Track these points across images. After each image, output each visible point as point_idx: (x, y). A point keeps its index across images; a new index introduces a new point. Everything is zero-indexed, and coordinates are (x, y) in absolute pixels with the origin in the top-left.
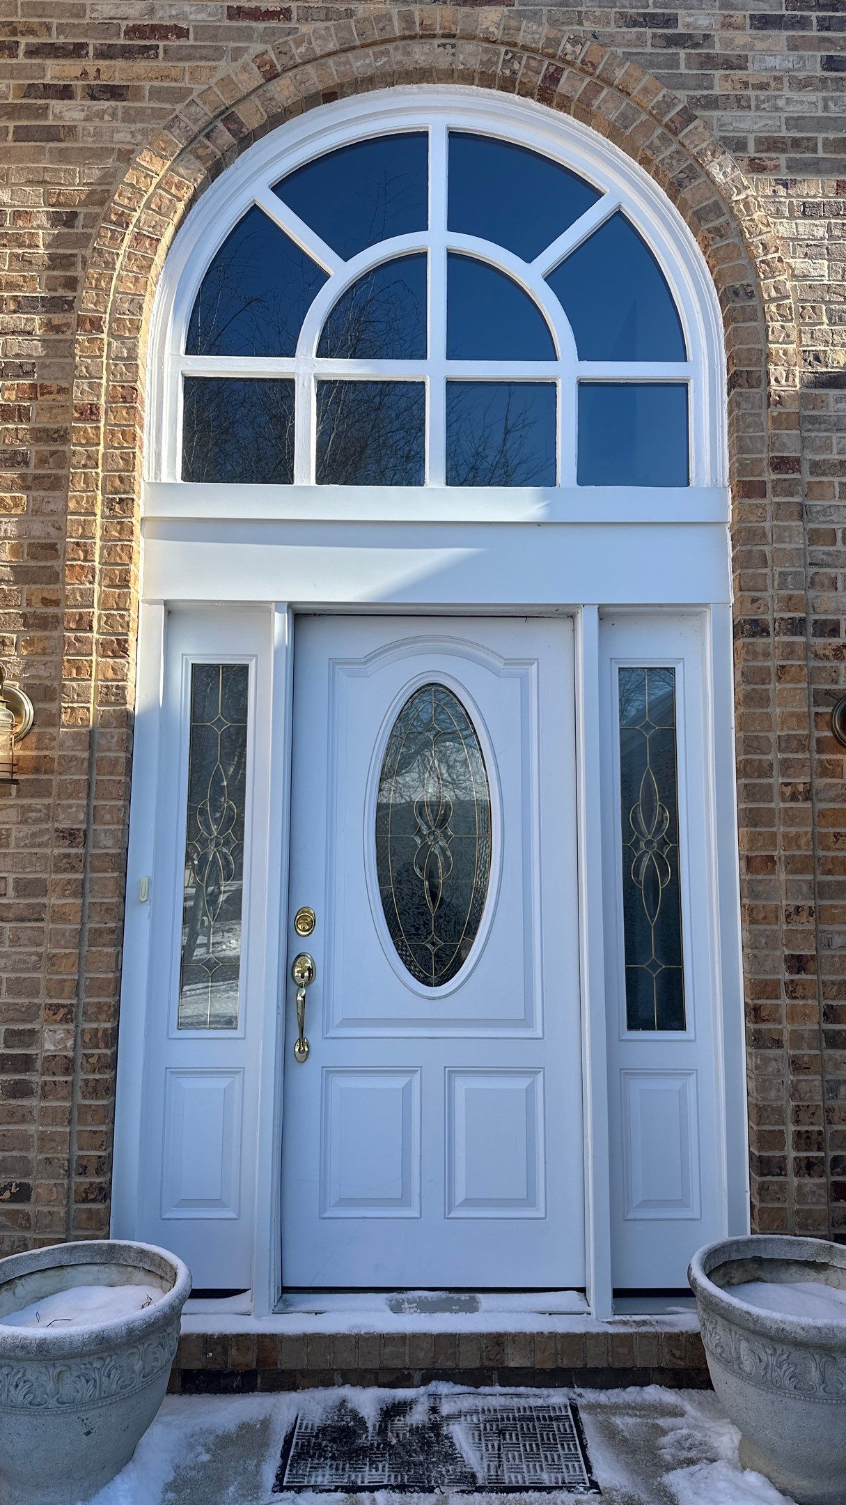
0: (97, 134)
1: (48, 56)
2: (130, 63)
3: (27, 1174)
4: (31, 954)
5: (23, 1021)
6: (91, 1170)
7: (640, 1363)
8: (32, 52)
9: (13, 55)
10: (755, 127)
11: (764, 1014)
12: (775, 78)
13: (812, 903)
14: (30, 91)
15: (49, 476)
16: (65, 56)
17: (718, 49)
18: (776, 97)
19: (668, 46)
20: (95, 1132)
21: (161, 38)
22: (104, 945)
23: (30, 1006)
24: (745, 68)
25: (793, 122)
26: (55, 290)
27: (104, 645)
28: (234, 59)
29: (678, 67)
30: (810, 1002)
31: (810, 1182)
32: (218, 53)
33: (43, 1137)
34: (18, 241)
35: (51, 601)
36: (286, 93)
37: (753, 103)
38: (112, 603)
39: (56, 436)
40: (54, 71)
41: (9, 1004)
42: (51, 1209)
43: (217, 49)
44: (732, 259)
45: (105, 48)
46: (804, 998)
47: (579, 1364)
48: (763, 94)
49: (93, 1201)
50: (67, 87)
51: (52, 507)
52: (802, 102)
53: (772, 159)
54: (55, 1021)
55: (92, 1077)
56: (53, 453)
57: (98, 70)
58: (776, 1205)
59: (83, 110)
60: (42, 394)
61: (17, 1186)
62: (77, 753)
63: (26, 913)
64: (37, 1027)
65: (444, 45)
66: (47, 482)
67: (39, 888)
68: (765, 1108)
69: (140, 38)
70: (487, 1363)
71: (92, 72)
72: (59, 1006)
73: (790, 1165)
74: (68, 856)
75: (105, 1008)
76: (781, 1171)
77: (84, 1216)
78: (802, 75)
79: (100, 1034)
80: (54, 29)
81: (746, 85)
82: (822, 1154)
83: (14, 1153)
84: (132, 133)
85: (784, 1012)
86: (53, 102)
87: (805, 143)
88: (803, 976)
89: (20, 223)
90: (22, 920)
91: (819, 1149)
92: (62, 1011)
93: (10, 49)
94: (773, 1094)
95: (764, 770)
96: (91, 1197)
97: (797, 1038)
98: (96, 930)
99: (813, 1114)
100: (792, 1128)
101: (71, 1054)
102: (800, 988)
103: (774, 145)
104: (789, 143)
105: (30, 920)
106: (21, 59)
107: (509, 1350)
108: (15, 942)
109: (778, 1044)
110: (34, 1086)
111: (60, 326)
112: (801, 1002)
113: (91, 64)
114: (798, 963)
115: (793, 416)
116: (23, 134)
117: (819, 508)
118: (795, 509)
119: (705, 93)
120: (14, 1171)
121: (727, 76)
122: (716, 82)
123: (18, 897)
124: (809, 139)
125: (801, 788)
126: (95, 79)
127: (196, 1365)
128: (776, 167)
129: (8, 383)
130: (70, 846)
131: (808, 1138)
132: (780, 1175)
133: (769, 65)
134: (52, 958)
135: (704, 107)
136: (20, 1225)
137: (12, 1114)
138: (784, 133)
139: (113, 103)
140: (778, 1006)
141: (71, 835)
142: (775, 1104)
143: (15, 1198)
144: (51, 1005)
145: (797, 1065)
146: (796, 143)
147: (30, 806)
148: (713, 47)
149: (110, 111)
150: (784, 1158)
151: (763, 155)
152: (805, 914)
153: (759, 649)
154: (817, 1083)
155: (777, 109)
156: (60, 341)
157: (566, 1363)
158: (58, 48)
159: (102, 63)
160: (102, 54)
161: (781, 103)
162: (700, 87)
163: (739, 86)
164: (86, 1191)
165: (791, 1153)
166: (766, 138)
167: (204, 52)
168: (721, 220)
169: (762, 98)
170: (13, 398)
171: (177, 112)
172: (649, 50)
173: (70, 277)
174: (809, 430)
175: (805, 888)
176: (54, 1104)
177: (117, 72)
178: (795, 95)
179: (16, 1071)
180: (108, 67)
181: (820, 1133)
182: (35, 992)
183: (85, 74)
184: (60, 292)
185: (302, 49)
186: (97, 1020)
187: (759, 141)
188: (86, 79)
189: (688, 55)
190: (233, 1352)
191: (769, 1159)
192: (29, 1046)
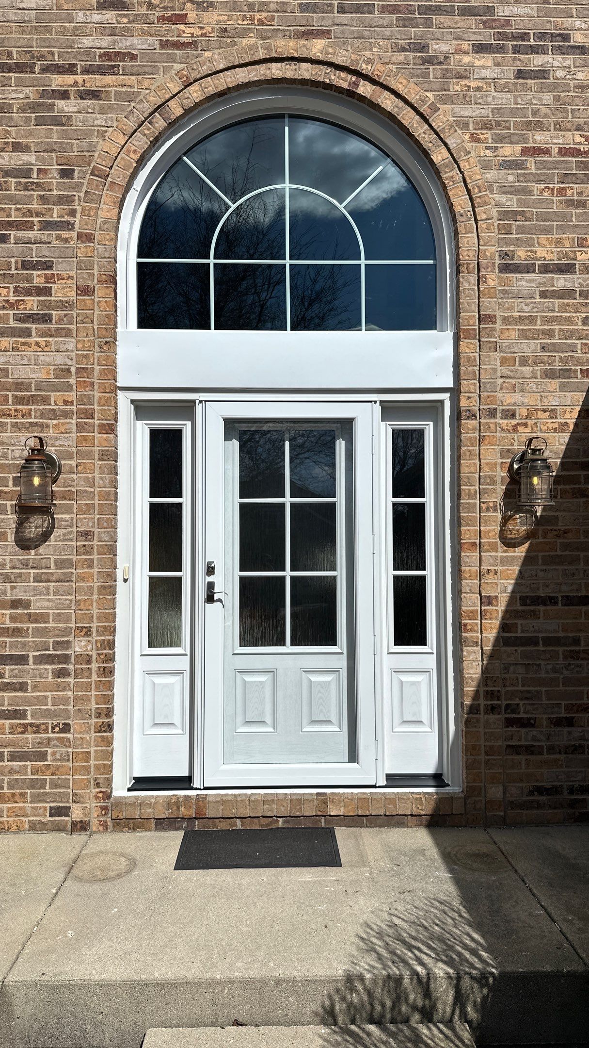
0: (85, 120)
1: (53, 72)
2: (103, 76)
3: (68, 718)
4: (67, 599)
5: (63, 636)
6: (103, 715)
7: (400, 811)
8: (44, 70)
9: (33, 72)
10: (474, 114)
12: (487, 83)
13: (496, 567)
14: (43, 94)
15: (64, 329)
16: (64, 72)
17: (453, 66)
18: (486, 96)
19: (423, 64)
20: (105, 695)
21: (120, 61)
22: (106, 595)
23: (66, 628)
24: (469, 78)
25: (495, 111)
26: (63, 217)
27: (101, 426)
28: (165, 74)
29: (429, 77)
32: (155, 70)
33: (76, 698)
34: (40, 187)
35: (68, 402)
36: (196, 94)
37: (473, 100)
38: (103, 401)
39: (67, 305)
40: (58, 81)
41: (55, 627)
42: (82, 736)
43: (155, 67)
44: (459, 196)
45: (88, 66)
47: (368, 813)
48: (479, 94)
49: (105, 731)
50: (65, 91)
51: (67, 347)
52: (502, 99)
53: (483, 134)
54: (81, 636)
55: (102, 665)
56: (66, 315)
57: (84, 81)
58: (474, 729)
59: (75, 106)
60: (58, 280)
61: (63, 724)
62: (87, 489)
63: (62, 577)
64: (71, 639)
65: (290, 64)
66: (63, 333)
67: (67, 564)
69: (109, 60)
70: (318, 813)
71: (80, 82)
72: (82, 628)
73: (482, 708)
74: (85, 546)
75: (108, 628)
76: (478, 711)
77: (100, 740)
78: (502, 82)
79: (106, 643)
80: (56, 54)
81: (469, 87)
83: (61, 707)
84: (105, 120)
85: (480, 626)
86: (56, 101)
87: (503, 124)
88: (490, 607)
89: (41, 176)
90: (61, 581)
92: (85, 630)
93: (31, 67)
94: (473, 670)
95: (472, 495)
96: (103, 729)
97: (486, 640)
99: (495, 681)
100: (483, 688)
101: (90, 653)
102: (488, 613)
103: (485, 125)
104: (494, 124)
105: (65, 581)
106: (38, 74)
107: (330, 805)
108: (56, 593)
109: (476, 643)
110: (70, 671)
111: (67, 238)
112: (489, 621)
113: (79, 78)
114: (487, 600)
115: (492, 290)
116: (40, 122)
117: (507, 344)
118: (492, 345)
119: (445, 93)
121: (458, 83)
122: (452, 86)
123: (57, 569)
124: (505, 121)
125: (491, 504)
126: (83, 86)
127: (163, 816)
128: (486, 138)
129: (39, 272)
130: (86, 541)
134: (77, 602)
135: (444, 102)
136: (65, 745)
138: (491, 118)
139: (94, 102)
141: (86, 534)
142: (474, 676)
143: (62, 731)
144: (78, 627)
146: (498, 124)
147: (62, 518)
148: (450, 64)
149: (92, 106)
151: (478, 132)
155: (487, 103)
156: (67, 248)
157: (360, 812)
158: (60, 67)
159: (86, 77)
160: (86, 71)
161: (490, 99)
162: (442, 89)
163: (464, 89)
165: (483, 702)
166: (480, 121)
167: (146, 69)
170: (42, 282)
171: (132, 108)
172: (412, 66)
173: (72, 209)
174: (502, 298)
175: (492, 559)
176: (82, 680)
177: (95, 81)
178: (498, 94)
179: (60, 663)
180: (89, 78)
181: (499, 691)
182: (68, 620)
183: (76, 82)
184: (67, 218)
185: (205, 67)
186: (104, 635)
187: (476, 123)
188: (77, 86)
189: (435, 69)
190: (182, 809)
192: (66, 649)
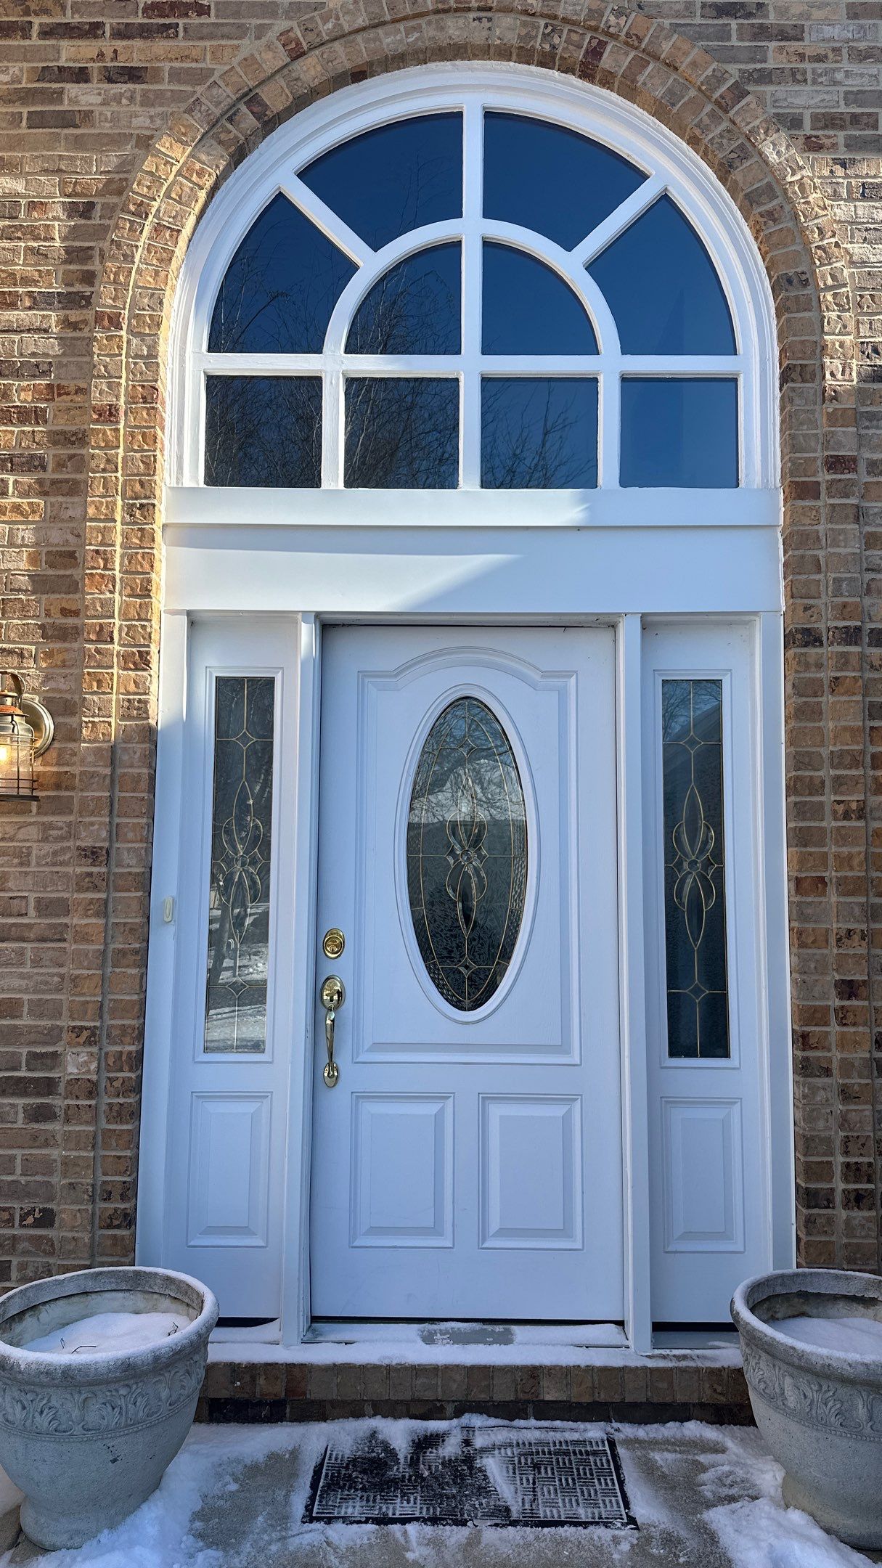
0: (115, 119)
1: (62, 37)
2: (148, 43)
3: (51, 1199)
4: (53, 975)
5: (45, 1043)
6: (116, 1195)
7: (680, 1398)
8: (47, 33)
9: (26, 36)
10: (812, 102)
11: (812, 1041)
12: (834, 49)
13: (864, 927)
14: (44, 74)
15: (67, 481)
16: (80, 37)
17: (772, 19)
18: (834, 70)
19: (719, 16)
20: (119, 1157)
21: (180, 16)
22: (128, 966)
23: (53, 1028)
24: (802, 39)
25: (851, 97)
26: (72, 285)
27: (126, 657)
28: (258, 38)
29: (729, 39)
30: (861, 1029)
31: (860, 1215)
32: (241, 32)
33: (66, 1162)
34: (32, 233)
35: (70, 611)
36: (313, 72)
37: (809, 77)
38: (133, 613)
39: (74, 438)
40: (70, 52)
41: (30, 1026)
42: (76, 1235)
43: (240, 26)
44: (785, 245)
45: (122, 27)
46: (854, 1024)
47: (617, 1398)
48: (820, 67)
49: (118, 1227)
50: (83, 70)
51: (70, 513)
52: (862, 75)
53: (829, 137)
54: (78, 1044)
55: (115, 1101)
56: (71, 457)
57: (115, 51)
58: (823, 1238)
59: (99, 94)
60: (59, 395)
61: (40, 1211)
62: (98, 769)
63: (48, 934)
64: (60, 1049)
65: (479, 19)
66: (65, 487)
67: (61, 907)
68: (812, 1139)
69: (160, 16)
70: (522, 1396)
71: (109, 53)
72: (82, 1028)
73: (838, 1198)
74: (90, 875)
75: (130, 1031)
76: (829, 1203)
77: (109, 1242)
78: (862, 45)
79: (124, 1058)
80: (69, 7)
81: (802, 57)
82: (871, 1186)
83: (38, 1178)
84: (151, 117)
85: (833, 1039)
86: (68, 86)
87: (865, 120)
88: (854, 1002)
89: (35, 214)
90: (44, 940)
91: (869, 1181)
92: (86, 1034)
93: (23, 30)
94: (821, 1124)
95: (816, 787)
96: (116, 1222)
97: (847, 1067)
98: (120, 951)
99: (863, 1145)
100: (841, 1159)
101: (94, 1078)
102: (850, 1015)
103: (831, 121)
104: (848, 119)
105: (52, 941)
106: (35, 41)
107: (545, 1383)
108: (37, 962)
109: (827, 1072)
110: (57, 1110)
111: (77, 323)
112: (852, 1029)
113: (107, 45)
114: (849, 989)
115: (850, 412)
116: (37, 121)
117: (876, 510)
118: (851, 512)
119: (758, 66)
120: (37, 1196)
121: (782, 48)
122: (770, 54)
123: (39, 916)
124: (869, 115)
125: (854, 806)
126: (112, 60)
127: (224, 1394)
128: (834, 145)
129: (24, 384)
130: (93, 865)
131: (858, 1169)
132: (829, 1207)
133: (827, 36)
134: (74, 979)
135: (758, 81)
136: (44, 1251)
137: (35, 1138)
138: (843, 109)
139: (131, 86)
140: (827, 1033)
141: (93, 853)
142: (823, 1134)
143: (38, 1224)
144: (74, 1027)
145: (846, 1094)
146: (855, 119)
147: (51, 823)
148: (766, 17)
149: (128, 94)
150: (832, 1190)
151: (820, 133)
152: (856, 938)
153: (812, 660)
154: (867, 1113)
155: (835, 83)
156: (78, 339)
157: (603, 1397)
158: (73, 28)
159: (119, 44)
160: (121, 33)
161: (839, 76)
162: (753, 60)
163: (794, 58)
164: (110, 1217)
165: (840, 1185)
166: (823, 114)
167: (226, 30)
168: (775, 202)
169: (819, 71)
170: (30, 399)
171: (198, 95)
172: (698, 21)
173: (88, 271)
174: (867, 428)
175: (857, 910)
176: (78, 1128)
177: (135, 52)
178: (855, 68)
179: (39, 1094)
180: (124, 47)
181: (870, 1164)
182: (57, 1014)
183: (101, 55)
184: (78, 287)
185: (330, 25)
186: (122, 1043)
187: (815, 117)
188: (103, 61)
189: (740, 26)
190: (261, 1381)
191: (817, 1191)
192: (51, 1069)
